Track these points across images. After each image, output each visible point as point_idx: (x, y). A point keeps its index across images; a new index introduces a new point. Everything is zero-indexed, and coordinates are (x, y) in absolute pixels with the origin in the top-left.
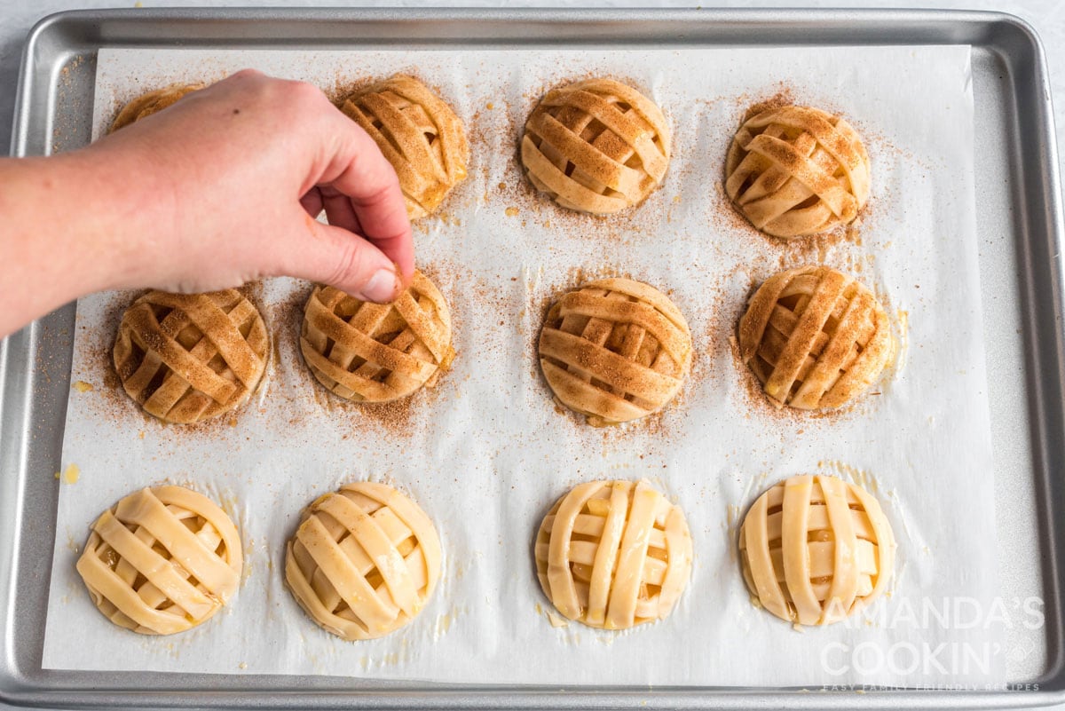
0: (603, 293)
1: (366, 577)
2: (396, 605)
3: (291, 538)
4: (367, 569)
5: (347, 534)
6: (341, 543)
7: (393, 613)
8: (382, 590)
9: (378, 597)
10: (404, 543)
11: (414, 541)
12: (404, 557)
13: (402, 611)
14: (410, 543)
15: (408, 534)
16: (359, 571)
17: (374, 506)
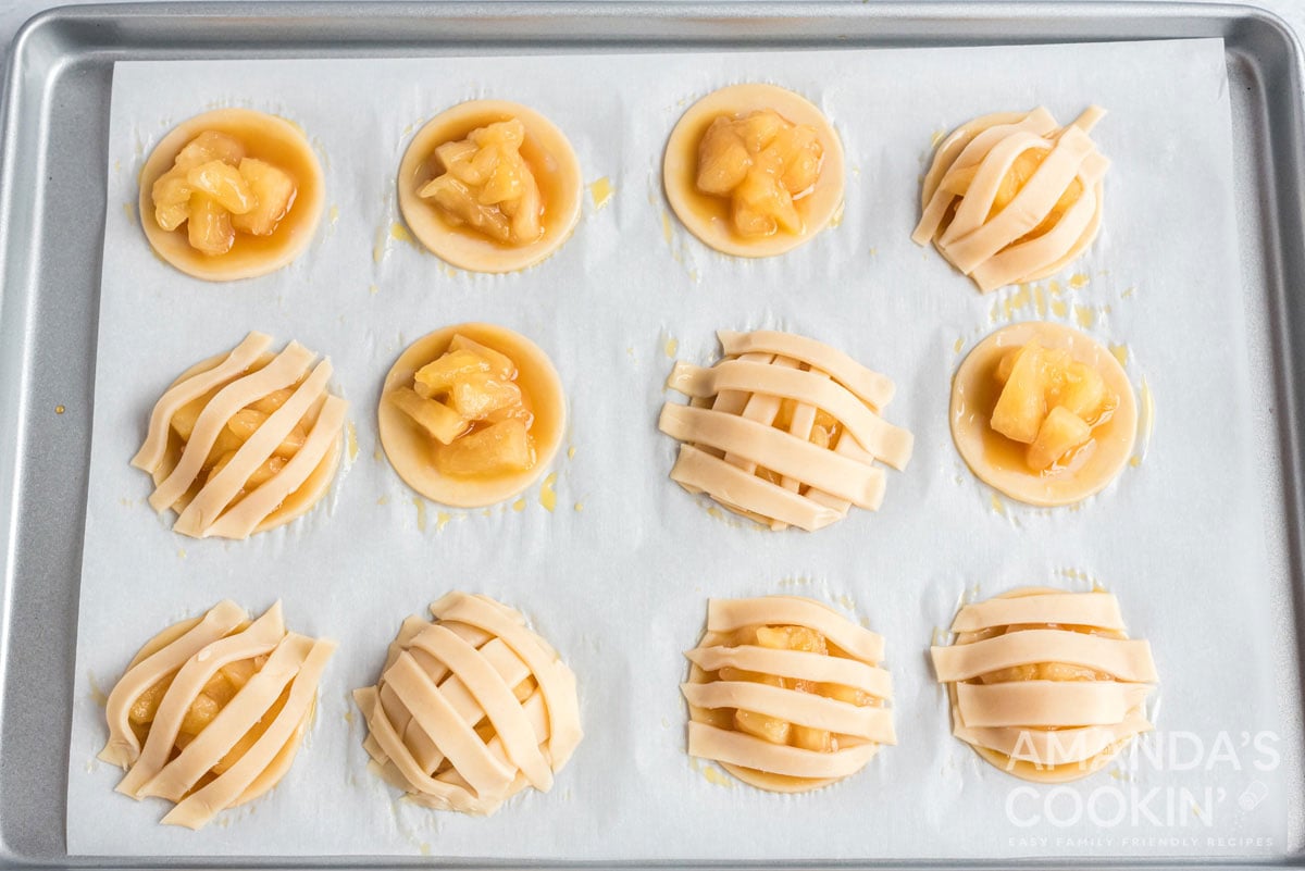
0: (769, 359)
1: (474, 728)
2: (512, 764)
3: (377, 680)
4: (477, 718)
5: (448, 674)
6: (441, 687)
7: (510, 774)
8: (494, 744)
9: (489, 752)
10: (522, 684)
11: (533, 682)
12: (522, 703)
13: (519, 771)
14: (529, 685)
15: (526, 673)
16: (467, 721)
17: (480, 639)
